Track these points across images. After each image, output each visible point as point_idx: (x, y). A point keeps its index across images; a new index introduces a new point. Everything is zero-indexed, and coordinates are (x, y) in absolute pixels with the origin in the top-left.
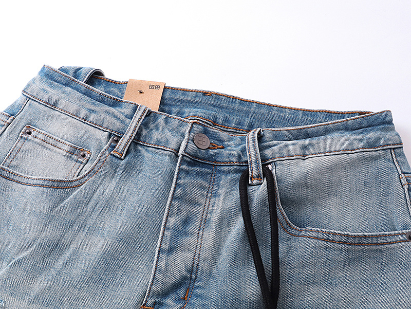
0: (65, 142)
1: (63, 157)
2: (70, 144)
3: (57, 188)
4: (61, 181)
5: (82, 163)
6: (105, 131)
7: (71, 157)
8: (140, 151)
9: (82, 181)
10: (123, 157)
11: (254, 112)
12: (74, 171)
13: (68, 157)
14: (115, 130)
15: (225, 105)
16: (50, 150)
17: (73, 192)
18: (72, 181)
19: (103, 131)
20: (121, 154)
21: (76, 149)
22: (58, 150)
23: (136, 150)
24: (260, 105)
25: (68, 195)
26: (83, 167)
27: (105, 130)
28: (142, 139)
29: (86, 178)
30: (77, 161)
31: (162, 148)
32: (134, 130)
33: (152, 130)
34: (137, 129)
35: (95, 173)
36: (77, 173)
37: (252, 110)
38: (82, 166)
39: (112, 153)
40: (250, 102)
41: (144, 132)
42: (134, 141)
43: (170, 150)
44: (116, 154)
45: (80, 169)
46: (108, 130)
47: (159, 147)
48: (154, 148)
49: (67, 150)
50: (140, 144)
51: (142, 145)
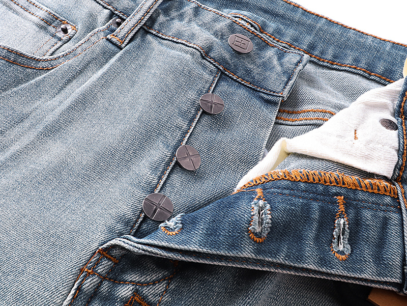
0: (42, 6)
1: (34, 27)
2: (48, 9)
3: (14, 62)
4: (21, 55)
5: (60, 39)
6: (106, 8)
7: (45, 29)
8: (149, 43)
9: (53, 63)
10: (123, 45)
11: (320, 29)
12: (46, 47)
13: (41, 27)
14: (120, 8)
15: (281, 12)
16: (17, 13)
17: (36, 75)
18: (38, 61)
19: (103, 6)
20: (122, 40)
21: (57, 19)
22: (30, 16)
23: (144, 40)
24: (330, 22)
25: (28, 78)
26: (61, 46)
27: (105, 6)
28: (156, 26)
29: (60, 60)
30: (54, 36)
31: (184, 42)
32: (147, 12)
33: (173, 19)
34: (152, 11)
35: (75, 55)
37: (319, 25)
38: (60, 43)
39: (109, 37)
40: (317, 16)
41: (162, 18)
42: (145, 27)
43: (195, 46)
44: (114, 40)
45: (56, 47)
46: (109, 7)
47: (179, 41)
48: (171, 41)
49: (42, 17)
50: (152, 33)
51: (154, 34)
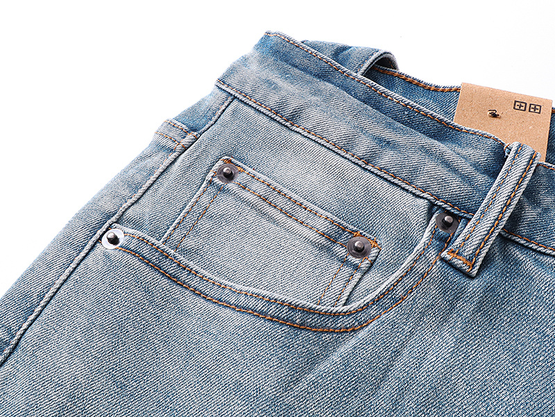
0: (316, 208)
1: (310, 248)
2: (329, 215)
3: (302, 327)
4: (311, 311)
5: (356, 268)
6: (418, 196)
7: (329, 250)
8: (517, 263)
9: (362, 317)
10: (475, 272)
12: (337, 286)
13: (322, 248)
14: (446, 196)
16: (274, 221)
17: (337, 343)
18: (336, 315)
19: (414, 194)
20: (471, 260)
21: (344, 231)
22: (296, 226)
23: (507, 258)
25: (326, 350)
26: (360, 279)
27: (418, 193)
28: (524, 229)
29: (373, 312)
30: (344, 261)
32: (507, 206)
35: (396, 301)
36: (346, 293)
38: (358, 276)
39: (444, 254)
41: (530, 213)
42: (502, 231)
44: (458, 262)
45: (353, 283)
46: (425, 195)
49: (322, 229)
50: (518, 243)
51: (522, 245)
